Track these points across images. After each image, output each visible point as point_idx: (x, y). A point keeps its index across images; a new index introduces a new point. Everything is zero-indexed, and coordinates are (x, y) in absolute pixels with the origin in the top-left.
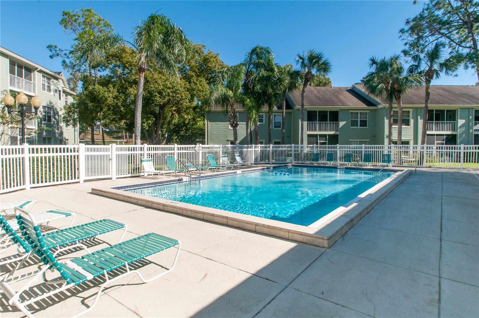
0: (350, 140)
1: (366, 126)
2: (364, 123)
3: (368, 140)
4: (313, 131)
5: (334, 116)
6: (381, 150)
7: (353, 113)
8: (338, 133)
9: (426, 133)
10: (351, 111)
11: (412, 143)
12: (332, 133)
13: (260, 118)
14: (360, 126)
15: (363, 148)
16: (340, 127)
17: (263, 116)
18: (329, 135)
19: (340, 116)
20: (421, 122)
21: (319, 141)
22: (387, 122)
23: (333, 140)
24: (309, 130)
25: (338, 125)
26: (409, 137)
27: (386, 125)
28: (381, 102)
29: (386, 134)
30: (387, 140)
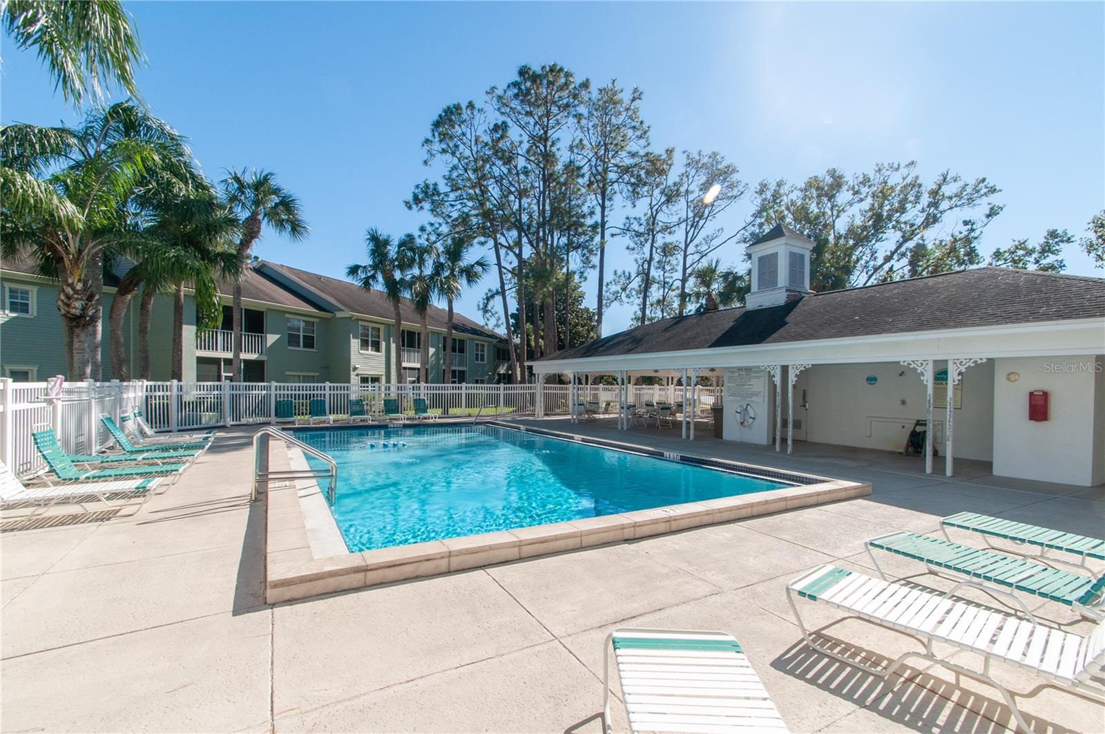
0: (287, 373)
1: (313, 348)
2: (309, 342)
3: (317, 374)
4: (209, 349)
5: (256, 322)
6: (346, 392)
7: (290, 320)
8: (264, 358)
9: (401, 365)
10: (287, 316)
11: (383, 379)
12: (253, 356)
13: (15, 298)
14: (304, 347)
15: (327, 388)
16: (268, 346)
18: (245, 361)
19: (268, 321)
20: (393, 346)
21: (224, 374)
22: (355, 343)
23: (254, 371)
24: (198, 347)
25: (263, 340)
26: (380, 371)
27: (352, 349)
28: (342, 307)
29: (353, 363)
30: (353, 375)
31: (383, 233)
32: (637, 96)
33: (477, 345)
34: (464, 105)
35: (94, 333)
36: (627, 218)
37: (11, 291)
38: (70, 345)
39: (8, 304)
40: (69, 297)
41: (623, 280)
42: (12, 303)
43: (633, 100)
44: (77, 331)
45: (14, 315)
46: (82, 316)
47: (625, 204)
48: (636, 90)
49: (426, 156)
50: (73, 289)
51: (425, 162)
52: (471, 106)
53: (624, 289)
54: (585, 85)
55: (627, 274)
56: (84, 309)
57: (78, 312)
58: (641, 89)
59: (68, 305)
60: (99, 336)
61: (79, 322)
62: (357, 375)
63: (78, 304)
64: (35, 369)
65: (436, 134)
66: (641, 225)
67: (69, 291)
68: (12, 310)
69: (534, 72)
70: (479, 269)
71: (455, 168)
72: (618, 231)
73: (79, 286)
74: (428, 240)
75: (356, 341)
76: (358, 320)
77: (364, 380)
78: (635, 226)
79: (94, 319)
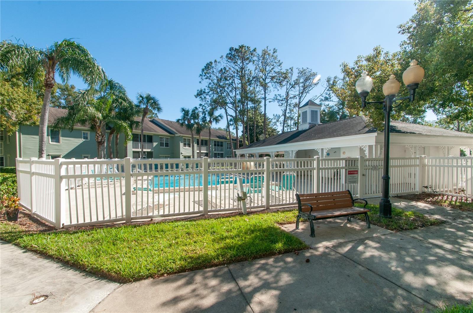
0: (160, 155)
1: (168, 147)
2: (167, 145)
3: (170, 156)
4: (136, 148)
5: (150, 139)
7: (161, 138)
8: (153, 151)
10: (160, 136)
11: (192, 157)
12: (149, 150)
13: (85, 135)
14: (165, 146)
16: (154, 147)
17: (87, 133)
18: (147, 152)
19: (154, 139)
20: (196, 145)
21: (140, 156)
22: (181, 145)
23: (150, 155)
24: (133, 148)
25: (152, 145)
26: (190, 154)
27: (180, 147)
28: (177, 133)
29: (181, 152)
30: (181, 155)
31: (186, 108)
32: (275, 51)
33: (228, 143)
34: (213, 61)
35: (104, 145)
36: (275, 95)
37: (84, 133)
38: (98, 149)
39: (83, 137)
40: (98, 137)
41: (276, 118)
42: (84, 137)
43: (274, 53)
44: (100, 145)
45: (84, 140)
46: (101, 142)
47: (274, 90)
48: (274, 49)
49: (200, 80)
50: (99, 134)
51: (200, 82)
52: (215, 61)
53: (278, 121)
54: (254, 50)
55: (278, 115)
56: (101, 140)
57: (100, 141)
58: (276, 49)
59: (98, 139)
60: (105, 146)
61: (100, 143)
62: (183, 156)
63: (100, 139)
64: (90, 156)
65: (203, 73)
66: (281, 97)
67: (98, 135)
68: (84, 139)
69: (235, 48)
70: (220, 118)
71: (210, 84)
72: (272, 100)
73: (100, 134)
74: (202, 109)
75: (182, 144)
76: (182, 136)
77: (185, 157)
78: (279, 98)
79: (104, 142)
